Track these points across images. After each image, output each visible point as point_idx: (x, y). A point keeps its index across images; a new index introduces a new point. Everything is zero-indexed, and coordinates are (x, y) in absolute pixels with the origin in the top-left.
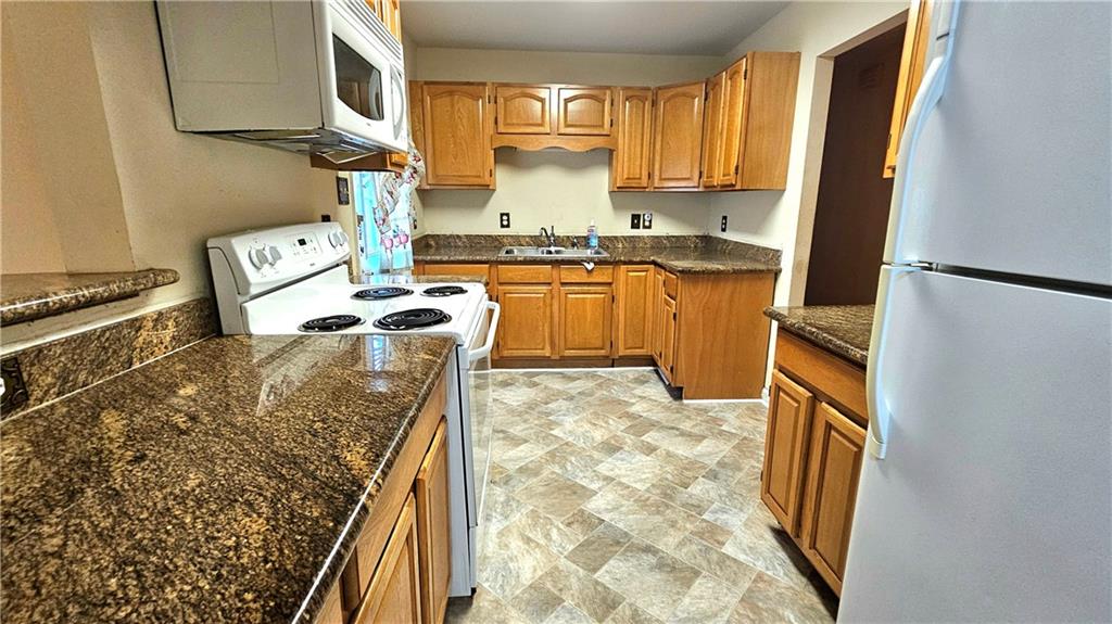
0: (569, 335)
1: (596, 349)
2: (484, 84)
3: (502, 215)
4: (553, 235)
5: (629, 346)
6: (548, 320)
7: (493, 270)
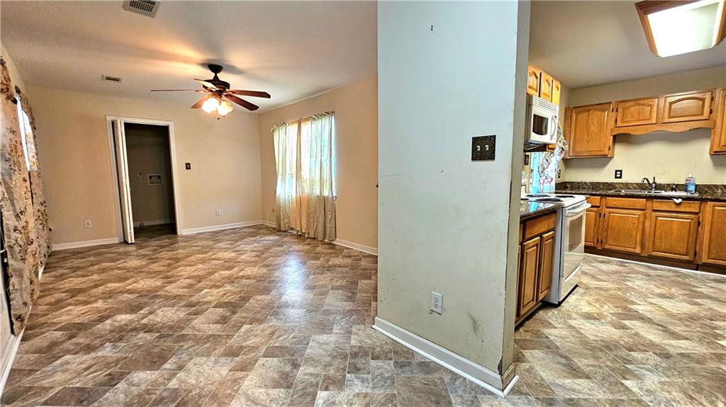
0: (657, 241)
1: (680, 254)
2: (610, 103)
3: (616, 171)
4: (654, 183)
5: (712, 257)
6: (640, 231)
7: (604, 200)
